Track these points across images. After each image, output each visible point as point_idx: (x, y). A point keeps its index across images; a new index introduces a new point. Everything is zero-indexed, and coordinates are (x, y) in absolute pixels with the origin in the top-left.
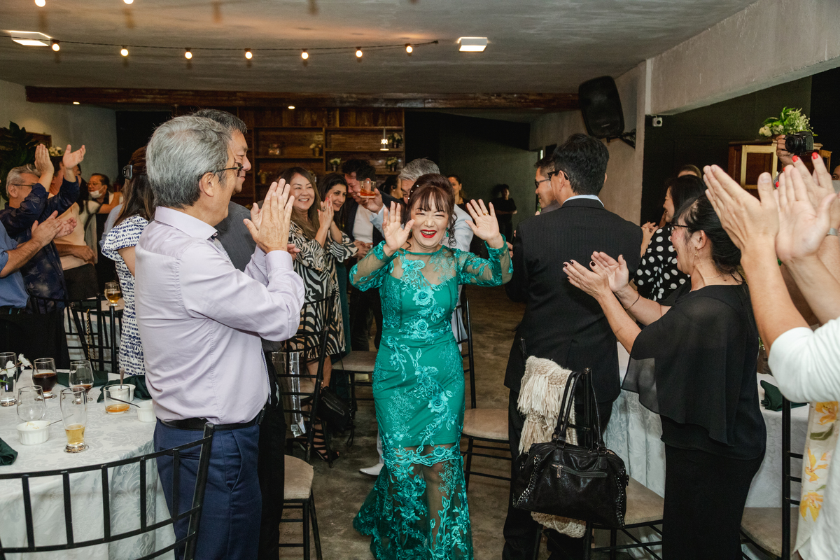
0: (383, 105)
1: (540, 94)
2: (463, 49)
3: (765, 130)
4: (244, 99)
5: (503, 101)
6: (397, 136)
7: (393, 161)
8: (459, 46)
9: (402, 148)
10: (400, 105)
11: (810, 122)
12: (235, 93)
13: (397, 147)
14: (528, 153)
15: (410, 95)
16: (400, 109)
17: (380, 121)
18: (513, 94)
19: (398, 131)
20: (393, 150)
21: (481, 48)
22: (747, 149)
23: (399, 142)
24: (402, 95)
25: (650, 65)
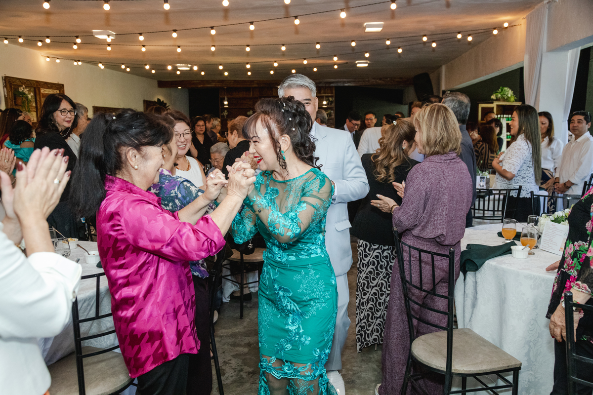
0: (324, 85)
1: (401, 78)
2: (358, 65)
3: (493, 97)
4: (258, 84)
5: (383, 82)
6: (331, 99)
7: (329, 112)
8: (356, 64)
9: (333, 105)
10: (332, 85)
11: (513, 93)
12: (253, 81)
13: (331, 105)
14: (402, 105)
15: (337, 80)
16: (333, 87)
17: (322, 92)
18: (387, 78)
19: (331, 96)
20: (329, 106)
21: (366, 65)
22: (481, 106)
23: (332, 102)
24: (333, 80)
25: (444, 68)
